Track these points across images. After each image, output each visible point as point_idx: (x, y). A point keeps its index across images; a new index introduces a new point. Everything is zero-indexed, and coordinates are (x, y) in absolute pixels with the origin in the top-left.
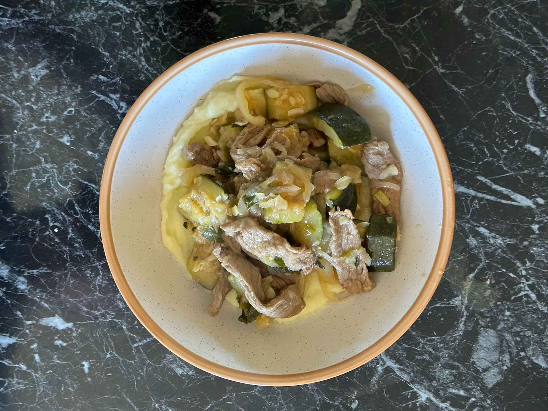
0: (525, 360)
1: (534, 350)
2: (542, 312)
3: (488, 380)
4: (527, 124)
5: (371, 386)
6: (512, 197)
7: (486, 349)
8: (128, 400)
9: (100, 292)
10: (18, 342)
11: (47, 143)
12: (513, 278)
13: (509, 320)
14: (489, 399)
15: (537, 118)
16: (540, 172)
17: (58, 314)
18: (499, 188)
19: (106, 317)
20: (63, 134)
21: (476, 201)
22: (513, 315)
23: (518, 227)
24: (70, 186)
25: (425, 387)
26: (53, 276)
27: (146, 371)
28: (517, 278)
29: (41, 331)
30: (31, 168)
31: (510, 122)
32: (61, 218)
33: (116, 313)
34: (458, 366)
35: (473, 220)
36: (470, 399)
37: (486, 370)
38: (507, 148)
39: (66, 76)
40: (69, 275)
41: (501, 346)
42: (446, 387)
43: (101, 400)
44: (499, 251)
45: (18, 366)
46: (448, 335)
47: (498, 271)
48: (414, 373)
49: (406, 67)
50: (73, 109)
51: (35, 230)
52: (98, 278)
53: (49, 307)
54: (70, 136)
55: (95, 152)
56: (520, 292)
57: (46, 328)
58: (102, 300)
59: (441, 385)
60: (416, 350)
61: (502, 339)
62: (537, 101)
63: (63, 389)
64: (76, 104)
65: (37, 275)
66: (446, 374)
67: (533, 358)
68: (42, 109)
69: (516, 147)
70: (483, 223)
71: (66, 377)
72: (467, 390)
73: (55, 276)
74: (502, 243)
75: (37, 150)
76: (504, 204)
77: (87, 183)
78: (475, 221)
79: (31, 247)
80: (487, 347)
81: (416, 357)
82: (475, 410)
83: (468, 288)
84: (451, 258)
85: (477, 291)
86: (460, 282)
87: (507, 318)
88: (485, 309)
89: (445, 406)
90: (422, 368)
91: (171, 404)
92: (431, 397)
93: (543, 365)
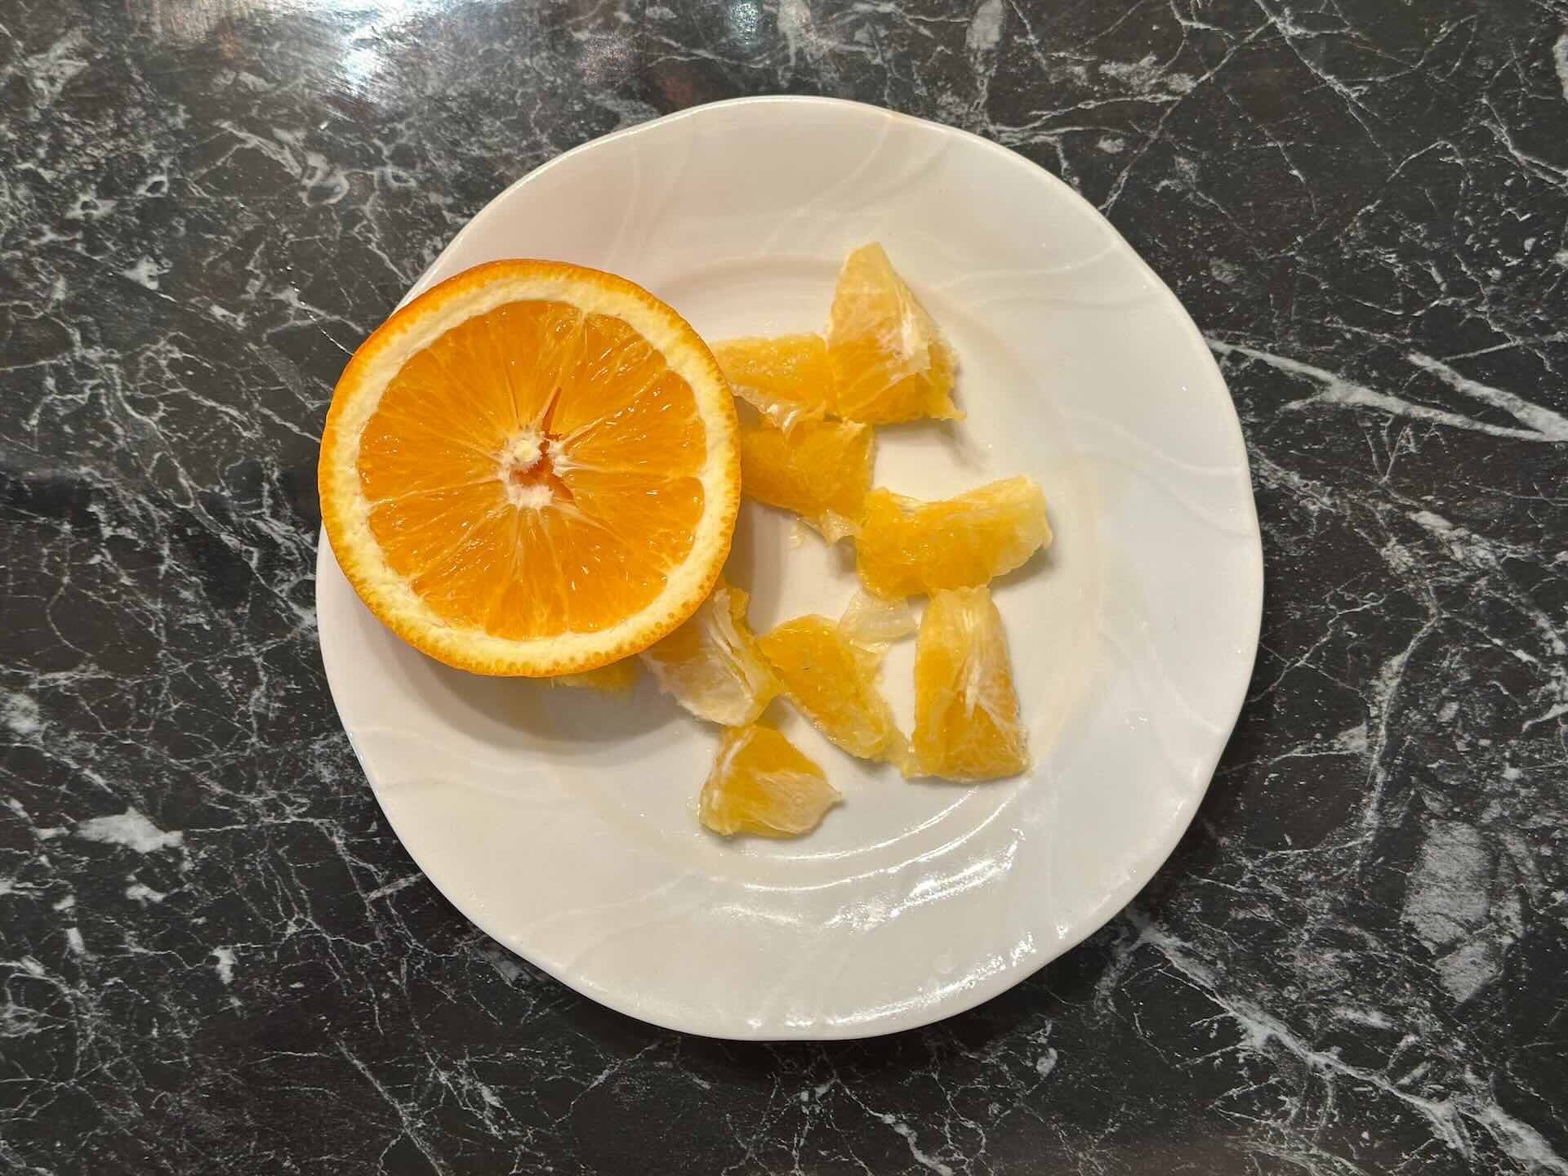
3: (1455, 979)
4: (1560, 190)
5: (1097, 1003)
6: (1518, 415)
7: (1447, 886)
8: (355, 1062)
9: (261, 738)
10: (16, 892)
11: (89, 283)
12: (1526, 663)
13: (1517, 794)
14: (1459, 1037)
17: (136, 806)
18: (1478, 390)
19: (283, 813)
20: (134, 255)
21: (1408, 431)
22: (1528, 778)
23: (1539, 507)
24: (161, 414)
25: (1261, 1003)
26: (116, 689)
27: (409, 973)
28: (1540, 665)
29: (85, 858)
30: (42, 362)
31: (1508, 183)
32: (138, 513)
33: (313, 800)
34: (1360, 937)
35: (1398, 491)
36: (1400, 1037)
37: (1449, 948)
38: (1500, 265)
39: (138, 78)
40: (166, 686)
41: (1493, 874)
42: (1325, 1002)
43: (272, 1063)
44: (1483, 582)
45: (19, 964)
46: (1329, 843)
47: (1478, 645)
48: (1226, 964)
49: (1184, 23)
50: (164, 178)
51: (58, 550)
52: (256, 694)
53: (109, 785)
54: (157, 260)
55: (235, 309)
56: (1549, 706)
57: (100, 848)
58: (266, 759)
59: (1310, 997)
60: (1235, 893)
61: (1494, 851)
63: (155, 1032)
64: (173, 163)
65: (67, 688)
66: (1325, 964)
68: (69, 181)
69: (1529, 260)
70: (1429, 498)
71: (166, 998)
72: (1391, 1011)
73: (124, 691)
74: (1489, 556)
75: (57, 307)
76: (1495, 436)
77: (213, 404)
78: (1406, 491)
79: (48, 602)
80: (1450, 880)
81: (1233, 913)
82: (1418, 1072)
83: (1387, 697)
84: (1332, 607)
85: (1417, 707)
86: (1361, 681)
87: (1509, 789)
88: (1441, 761)
89: (1326, 1061)
90: (1250, 948)
91: (485, 1073)
92: (1282, 1033)
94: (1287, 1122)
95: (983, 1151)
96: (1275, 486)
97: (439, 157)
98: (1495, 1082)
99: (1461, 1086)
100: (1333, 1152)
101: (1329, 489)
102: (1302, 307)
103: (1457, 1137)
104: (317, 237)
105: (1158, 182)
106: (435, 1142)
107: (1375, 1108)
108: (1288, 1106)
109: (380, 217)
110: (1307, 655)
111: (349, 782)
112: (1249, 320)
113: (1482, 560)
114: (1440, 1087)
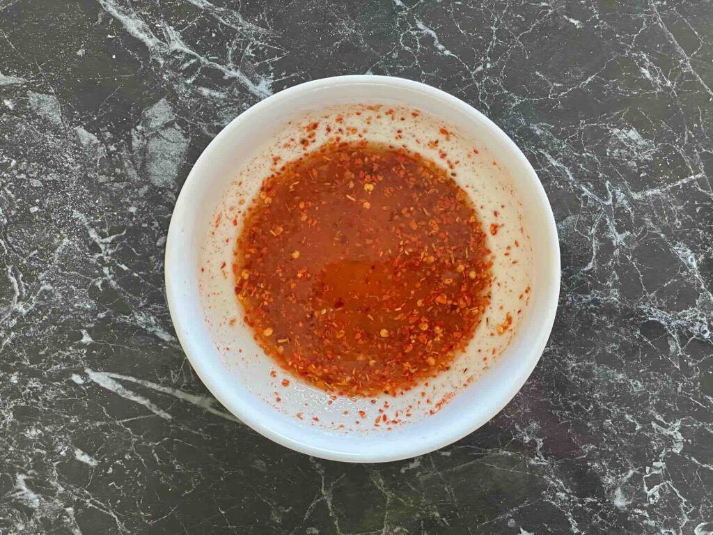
0: (109, 138)
1: (95, 153)
2: (81, 210)
3: (166, 110)
4: (93, 497)
6: (120, 386)
7: (167, 156)
13: (130, 199)
14: (165, 81)
15: (78, 505)
16: (76, 423)
18: (138, 399)
21: (173, 381)
22: (125, 207)
23: (112, 340)
27: (684, 136)
28: (116, 262)
31: (119, 501)
34: (210, 132)
36: (194, 83)
37: (168, 125)
38: (124, 460)
41: (144, 162)
42: (229, 101)
44: (141, 304)
47: (145, 273)
56: (112, 241)
59: (237, 103)
61: (143, 171)
67: (96, 141)
69: (111, 463)
70: (165, 347)
72: (198, 95)
74: (137, 317)
76: (132, 376)
78: (177, 351)
80: (166, 159)
82: (186, 65)
87: (134, 202)
88: (166, 217)
89: (232, 73)
91: (647, 84)
92: (252, 87)
93: (81, 131)
94: (251, 43)
95: (402, 35)
98: (149, 59)
99: (166, 57)
100: (230, 28)
102: (223, 446)
103: (169, 32)
105: (291, 511)
106: (674, 51)
107: (209, 48)
109: (680, 515)
112: (248, 440)
113: (141, 315)
114: (176, 57)
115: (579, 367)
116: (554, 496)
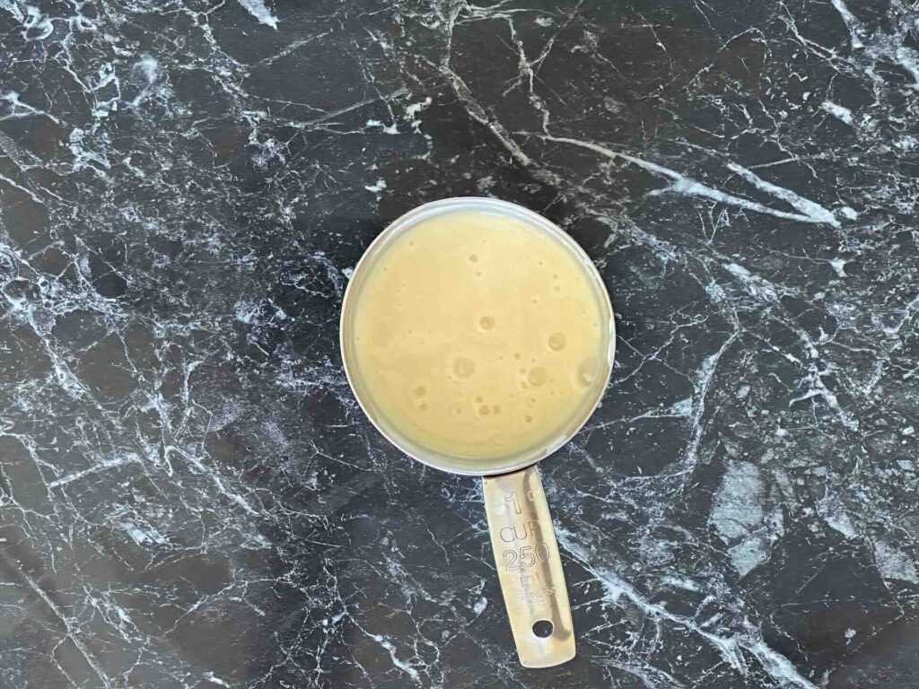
0: (812, 523)
1: (830, 504)
2: (848, 430)
3: (740, 561)
4: (827, 62)
6: (794, 205)
7: (738, 502)
8: (39, 590)
12: (793, 363)
13: (784, 446)
14: (741, 598)
15: (846, 52)
16: (850, 156)
18: (769, 187)
21: (726, 212)
22: (791, 435)
23: (806, 264)
25: (617, 572)
27: (74, 535)
28: (802, 364)
31: (794, 56)
33: (16, 422)
34: (682, 533)
35: (719, 250)
36: (704, 596)
37: (736, 541)
38: (788, 109)
41: (767, 495)
42: (658, 573)
44: (768, 310)
46: (665, 473)
47: (764, 350)
48: (597, 548)
56: (806, 391)
59: (648, 570)
60: (605, 503)
61: (768, 481)
62: (848, 16)
66: (659, 549)
67: (830, 520)
69: (805, 106)
70: (737, 255)
72: (699, 580)
74: (774, 294)
76: (779, 218)
80: (739, 498)
81: (603, 516)
82: (714, 619)
83: (705, 381)
84: (674, 322)
85: (724, 388)
86: (690, 370)
87: (779, 442)
88: (738, 423)
89: (656, 610)
90: (612, 538)
91: (121, 600)
92: (630, 592)
93: (849, 533)
94: (631, 648)
95: (437, 660)
96: (641, 244)
97: (112, 12)
98: (762, 626)
99: (741, 629)
100: (659, 668)
101: (675, 247)
102: (661, 129)
103: (737, 661)
104: (32, 60)
105: (573, 46)
106: (87, 643)
107: (686, 641)
108: (631, 638)
109: (72, 48)
110: (657, 353)
111: (40, 411)
112: (628, 137)
113: (768, 296)
114: (728, 629)
115: (204, 238)
116: (234, 72)
